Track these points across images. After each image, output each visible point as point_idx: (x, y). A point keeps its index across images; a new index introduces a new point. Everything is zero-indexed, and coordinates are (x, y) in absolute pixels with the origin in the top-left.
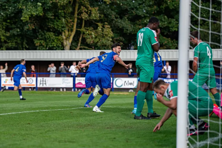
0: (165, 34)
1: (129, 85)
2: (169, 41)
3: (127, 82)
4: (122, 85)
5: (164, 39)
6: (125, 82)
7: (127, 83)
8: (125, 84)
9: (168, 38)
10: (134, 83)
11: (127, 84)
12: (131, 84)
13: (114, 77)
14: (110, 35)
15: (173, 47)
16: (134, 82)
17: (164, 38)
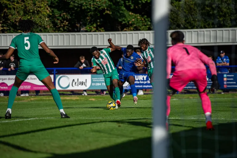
0: (132, 8)
1: (80, 86)
2: (138, 18)
3: (76, 81)
4: (68, 86)
5: (130, 15)
6: (74, 80)
7: (75, 83)
8: (74, 83)
9: (136, 13)
10: (86, 82)
11: (77, 84)
12: (82, 83)
13: (56, 74)
14: (46, 12)
15: (144, 27)
16: (86, 80)
17: (130, 13)
